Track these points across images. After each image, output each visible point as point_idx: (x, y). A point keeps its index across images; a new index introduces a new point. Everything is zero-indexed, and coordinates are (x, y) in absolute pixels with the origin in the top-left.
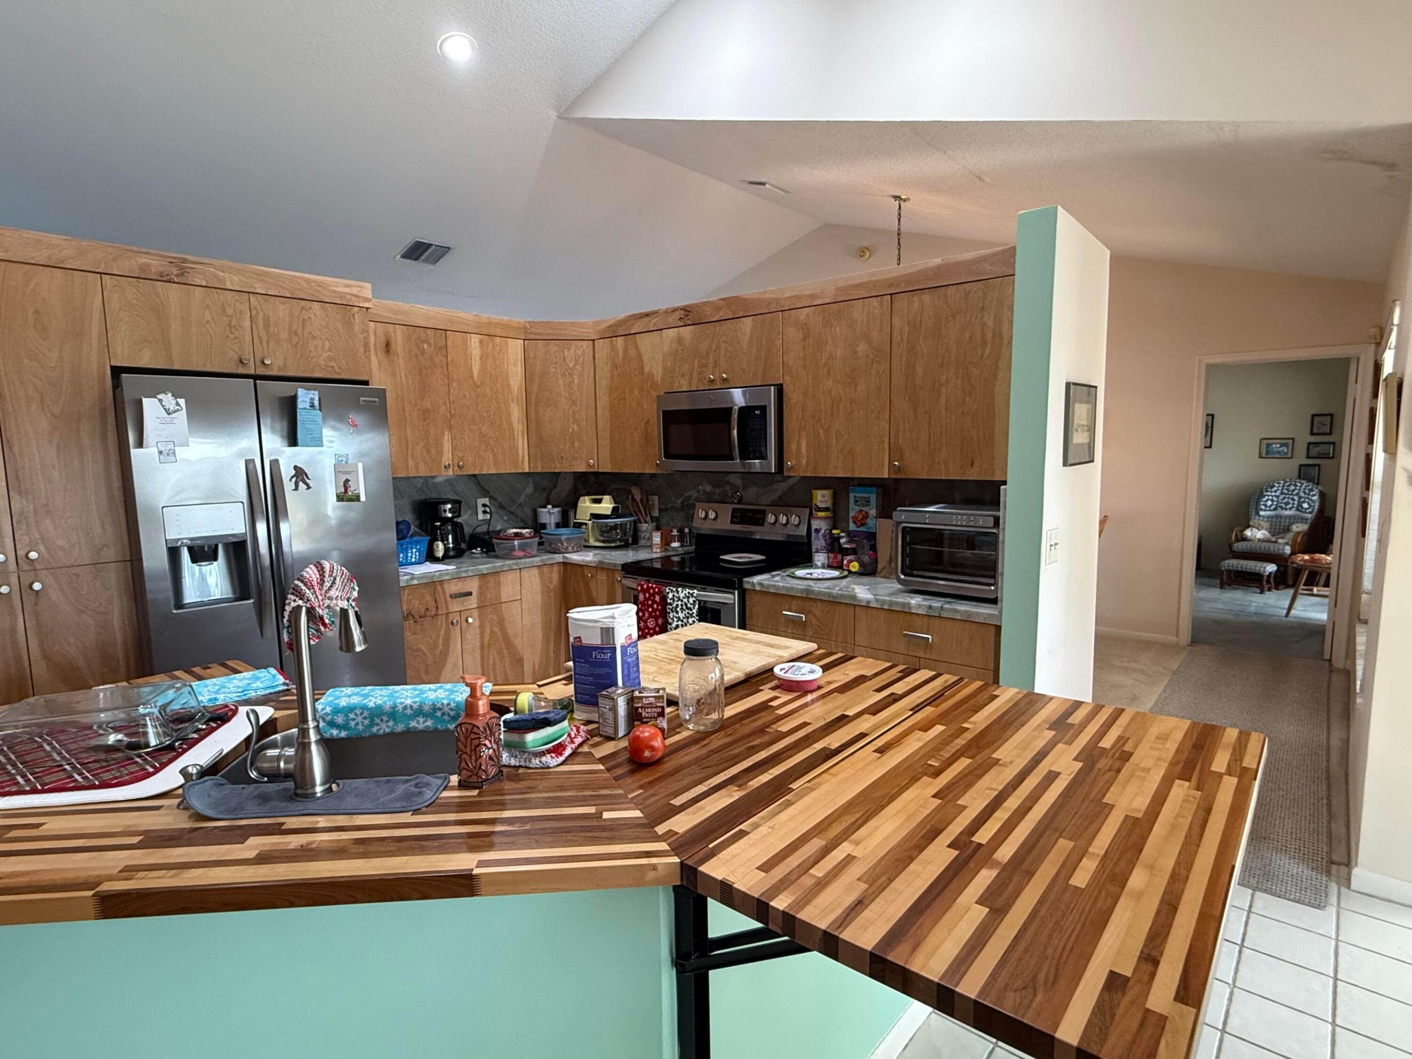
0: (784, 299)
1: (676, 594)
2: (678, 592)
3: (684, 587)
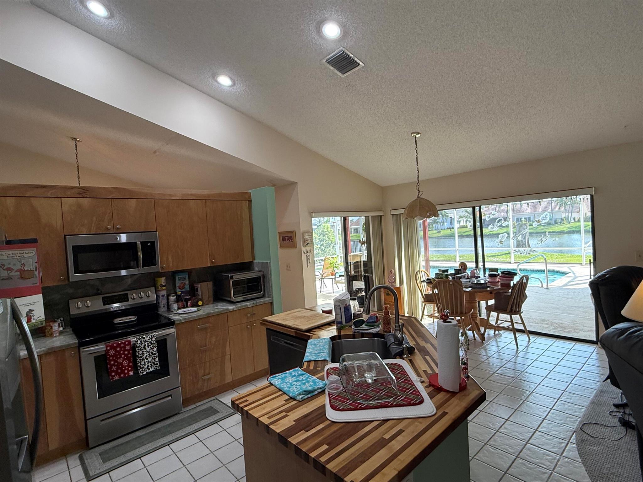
0: (155, 194)
1: (142, 340)
2: (144, 338)
3: (146, 334)
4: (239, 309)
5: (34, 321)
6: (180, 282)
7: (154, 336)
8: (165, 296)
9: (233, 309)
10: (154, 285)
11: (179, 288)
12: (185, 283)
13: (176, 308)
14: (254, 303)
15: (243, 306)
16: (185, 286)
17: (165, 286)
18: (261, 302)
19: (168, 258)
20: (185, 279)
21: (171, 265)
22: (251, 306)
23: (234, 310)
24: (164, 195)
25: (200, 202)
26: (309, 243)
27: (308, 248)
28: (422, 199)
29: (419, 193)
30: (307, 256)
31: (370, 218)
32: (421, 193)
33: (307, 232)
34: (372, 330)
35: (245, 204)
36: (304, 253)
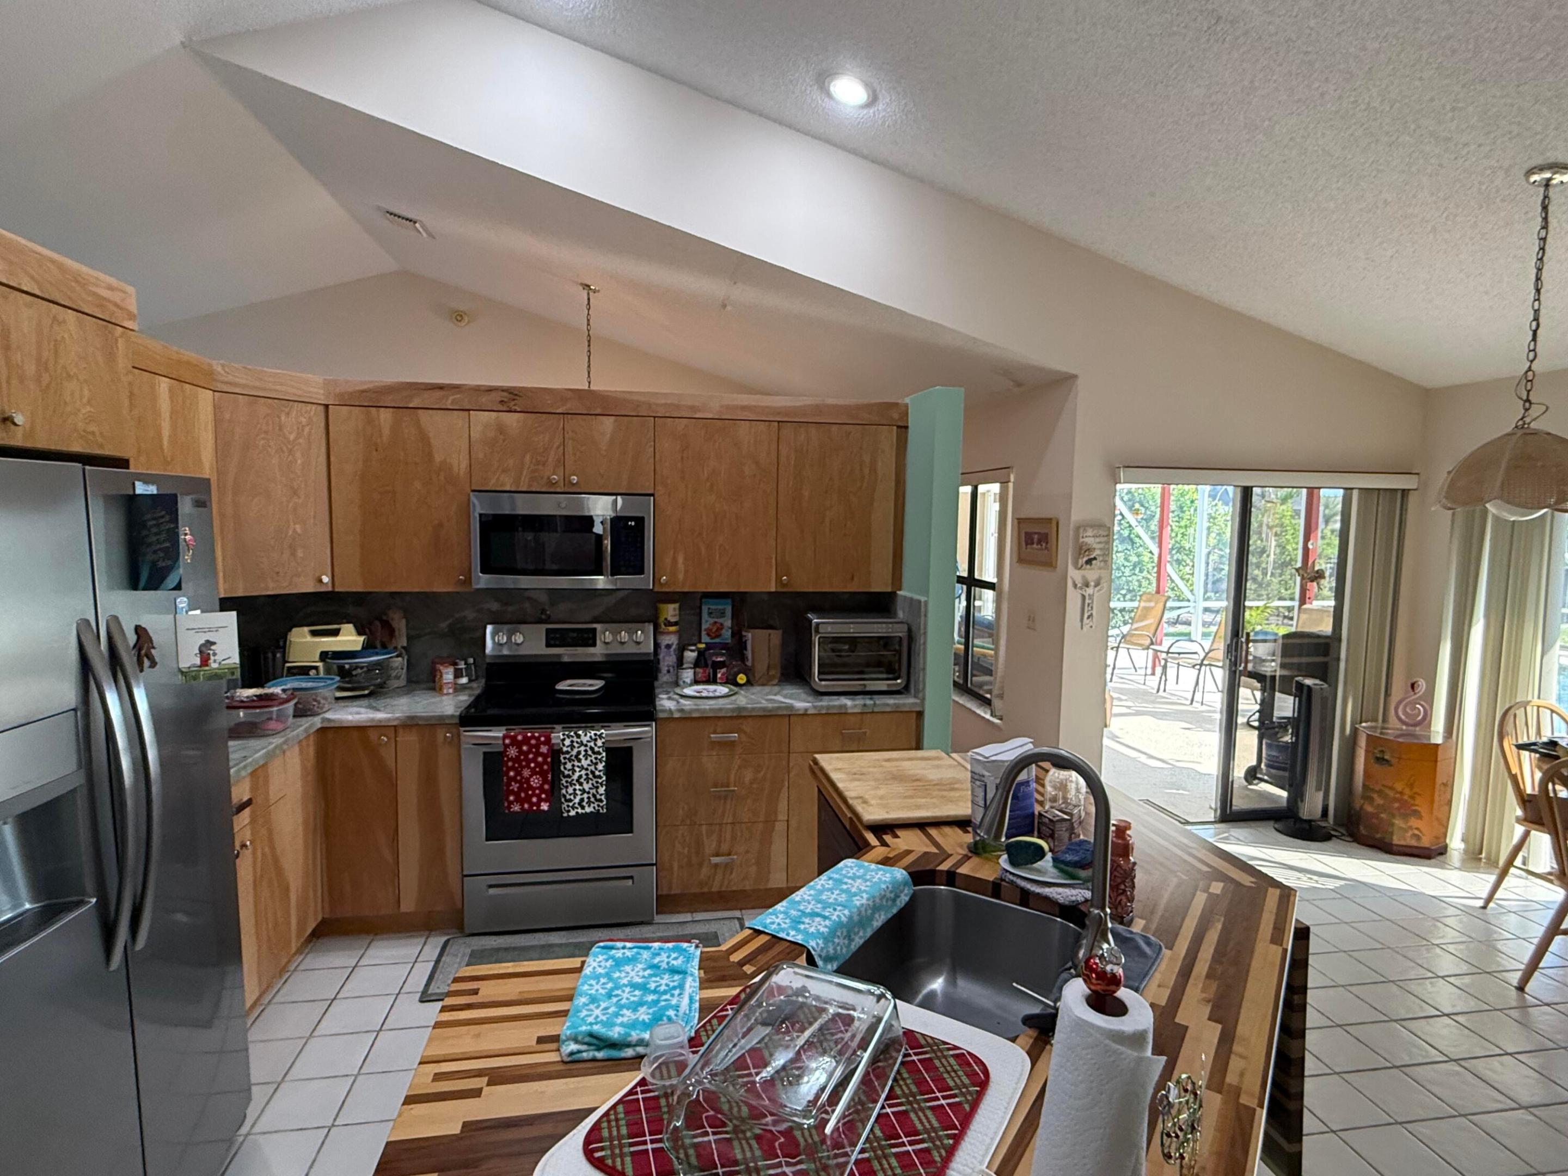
0: (657, 405)
1: (575, 739)
2: (579, 736)
3: (585, 729)
4: (824, 712)
5: (215, 666)
6: (712, 621)
7: (600, 736)
8: (674, 647)
9: (806, 710)
10: (654, 619)
11: (708, 635)
12: (722, 625)
13: (688, 681)
14: (865, 705)
15: (834, 707)
16: (724, 631)
17: (676, 624)
18: (888, 705)
19: (675, 560)
20: (722, 614)
21: (681, 577)
22: (856, 711)
23: (809, 712)
24: (678, 407)
25: (762, 426)
26: (1095, 559)
27: (1091, 574)
28: (1535, 433)
29: (1527, 410)
30: (1084, 597)
31: (1355, 494)
32: (1535, 411)
33: (1093, 526)
34: (1060, 890)
35: (888, 436)
36: (1075, 586)
